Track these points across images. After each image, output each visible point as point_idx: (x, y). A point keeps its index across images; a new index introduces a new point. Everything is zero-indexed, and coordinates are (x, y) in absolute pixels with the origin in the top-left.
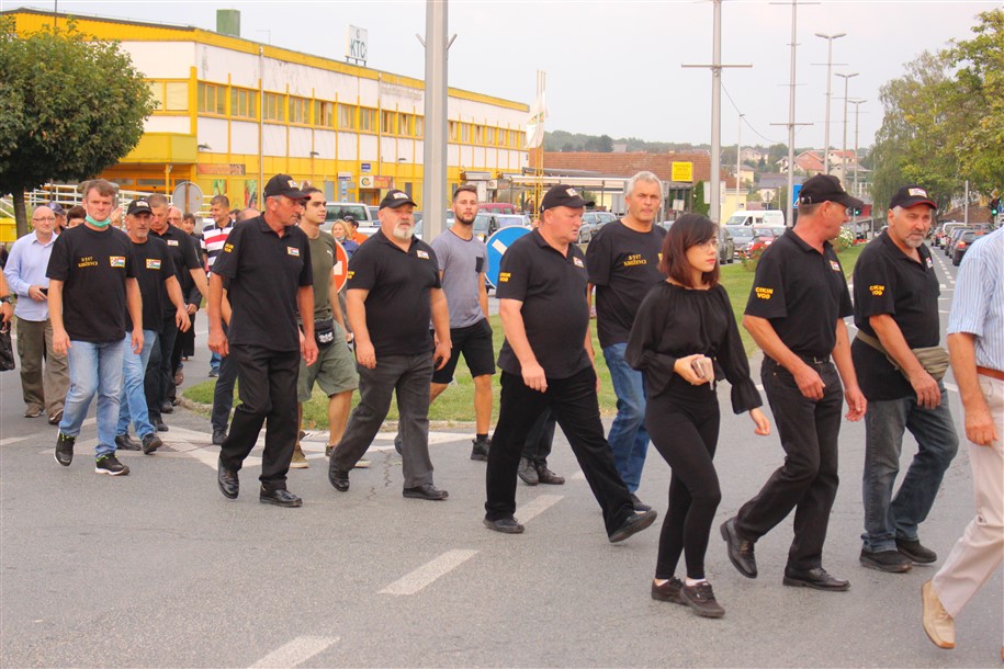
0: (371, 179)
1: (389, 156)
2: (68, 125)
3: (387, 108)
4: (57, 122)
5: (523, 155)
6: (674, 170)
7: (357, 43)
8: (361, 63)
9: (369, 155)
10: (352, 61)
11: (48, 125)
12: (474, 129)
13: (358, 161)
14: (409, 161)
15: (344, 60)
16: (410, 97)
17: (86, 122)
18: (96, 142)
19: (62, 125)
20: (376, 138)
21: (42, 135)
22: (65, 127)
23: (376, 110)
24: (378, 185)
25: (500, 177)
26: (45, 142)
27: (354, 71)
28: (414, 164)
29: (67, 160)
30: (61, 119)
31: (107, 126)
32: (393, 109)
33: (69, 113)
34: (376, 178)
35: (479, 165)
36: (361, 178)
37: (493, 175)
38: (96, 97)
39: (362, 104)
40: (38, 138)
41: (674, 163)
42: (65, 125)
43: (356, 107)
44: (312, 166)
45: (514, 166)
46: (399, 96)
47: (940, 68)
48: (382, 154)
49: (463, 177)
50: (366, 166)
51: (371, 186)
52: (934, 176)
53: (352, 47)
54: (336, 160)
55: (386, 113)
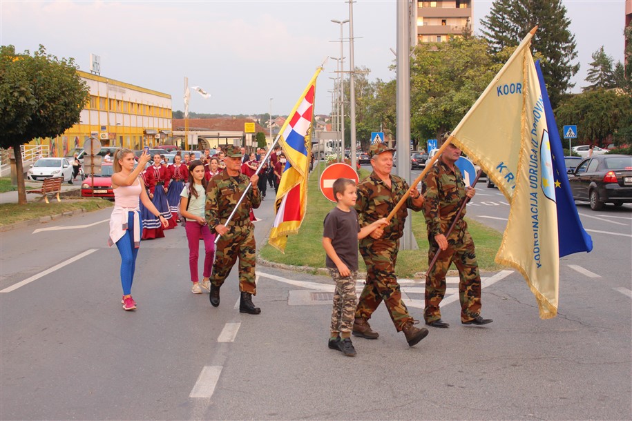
0: (107, 134)
1: (113, 123)
2: (54, 106)
3: (111, 97)
4: (48, 105)
5: (169, 121)
6: (246, 126)
7: (96, 64)
8: (98, 74)
9: (104, 123)
10: (94, 73)
11: (43, 107)
12: (148, 107)
13: (99, 125)
14: (121, 125)
15: (90, 72)
16: (120, 92)
17: (62, 105)
18: (68, 116)
19: (51, 106)
20: (106, 113)
21: (40, 112)
22: (52, 107)
23: (106, 98)
24: (110, 137)
25: (161, 132)
26: (41, 116)
27: (96, 78)
28: (123, 127)
29: (51, 126)
30: (50, 103)
31: (73, 107)
32: (114, 98)
33: (52, 100)
34: (109, 134)
35: (151, 126)
36: (101, 134)
37: (157, 131)
38: (67, 91)
39: (100, 96)
40: (38, 114)
41: (246, 124)
42: (52, 106)
43: (97, 97)
44: (79, 129)
45: (166, 127)
46: (116, 90)
47: (363, 75)
48: (110, 122)
49: (145, 132)
50: (103, 128)
51: (107, 138)
52: (365, 128)
53: (94, 66)
54: (90, 125)
55: (110, 100)
